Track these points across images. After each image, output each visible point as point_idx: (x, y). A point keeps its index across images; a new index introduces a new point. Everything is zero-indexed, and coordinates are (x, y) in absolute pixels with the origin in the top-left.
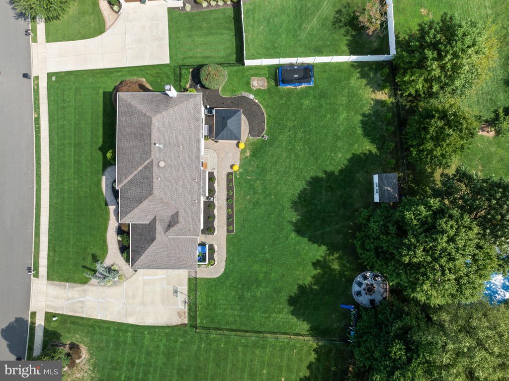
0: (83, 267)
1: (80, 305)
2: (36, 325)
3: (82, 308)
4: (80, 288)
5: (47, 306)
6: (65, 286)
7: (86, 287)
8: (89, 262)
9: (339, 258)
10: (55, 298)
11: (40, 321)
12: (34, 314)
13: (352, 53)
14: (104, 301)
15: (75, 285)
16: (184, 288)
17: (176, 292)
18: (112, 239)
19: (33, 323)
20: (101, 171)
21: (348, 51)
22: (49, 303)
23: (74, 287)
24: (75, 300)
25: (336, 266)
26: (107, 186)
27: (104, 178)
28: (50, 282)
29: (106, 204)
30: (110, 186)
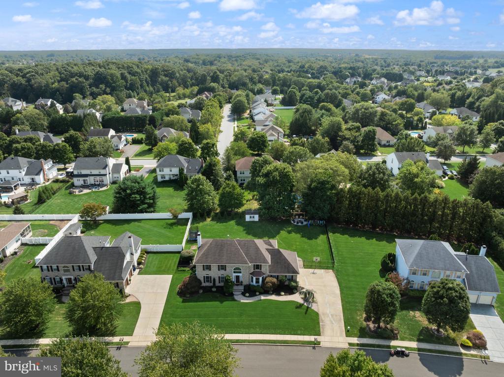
0: (306, 313)
1: (334, 317)
2: (358, 342)
3: (336, 316)
4: (322, 317)
5: (341, 335)
6: (322, 325)
7: (320, 313)
8: (303, 311)
9: (286, 228)
10: (333, 331)
11: (355, 340)
12: (350, 344)
13: (187, 225)
14: (328, 305)
15: (320, 320)
16: (311, 270)
17: (313, 273)
18: (284, 298)
19: (358, 345)
20: (237, 302)
21: (185, 226)
22: (339, 334)
23: (322, 320)
24: (332, 320)
25: (290, 229)
26: (248, 300)
27: (242, 301)
28: (321, 334)
29: (261, 300)
30: (248, 298)
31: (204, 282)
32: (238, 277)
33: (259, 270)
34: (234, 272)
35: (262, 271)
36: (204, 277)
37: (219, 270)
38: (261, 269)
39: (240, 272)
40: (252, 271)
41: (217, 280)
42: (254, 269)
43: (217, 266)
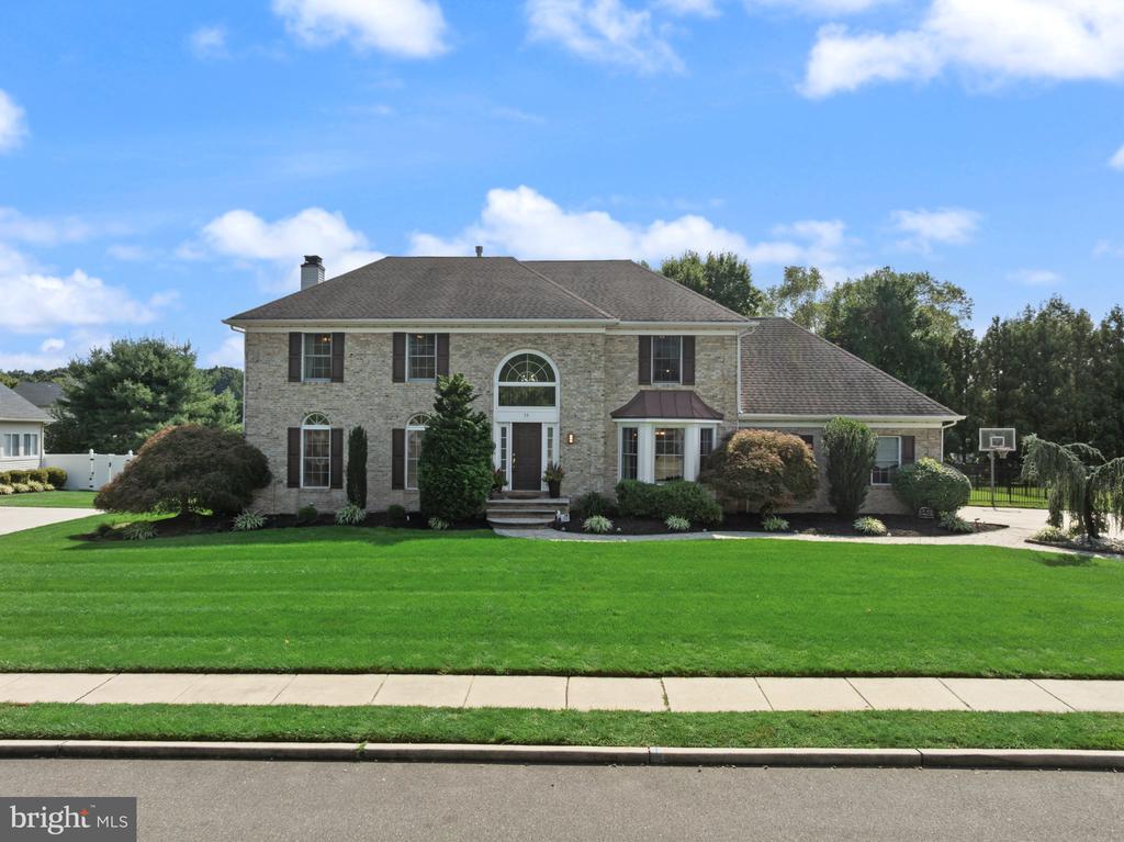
20: (516, 543)
26: (603, 539)
27: (555, 540)
30: (602, 535)
31: (293, 482)
32: (527, 436)
33: (679, 386)
34: (508, 398)
35: (698, 389)
36: (293, 433)
37: (398, 377)
38: (690, 380)
39: (547, 397)
40: (630, 389)
41: (379, 453)
42: (643, 379)
43: (388, 349)
